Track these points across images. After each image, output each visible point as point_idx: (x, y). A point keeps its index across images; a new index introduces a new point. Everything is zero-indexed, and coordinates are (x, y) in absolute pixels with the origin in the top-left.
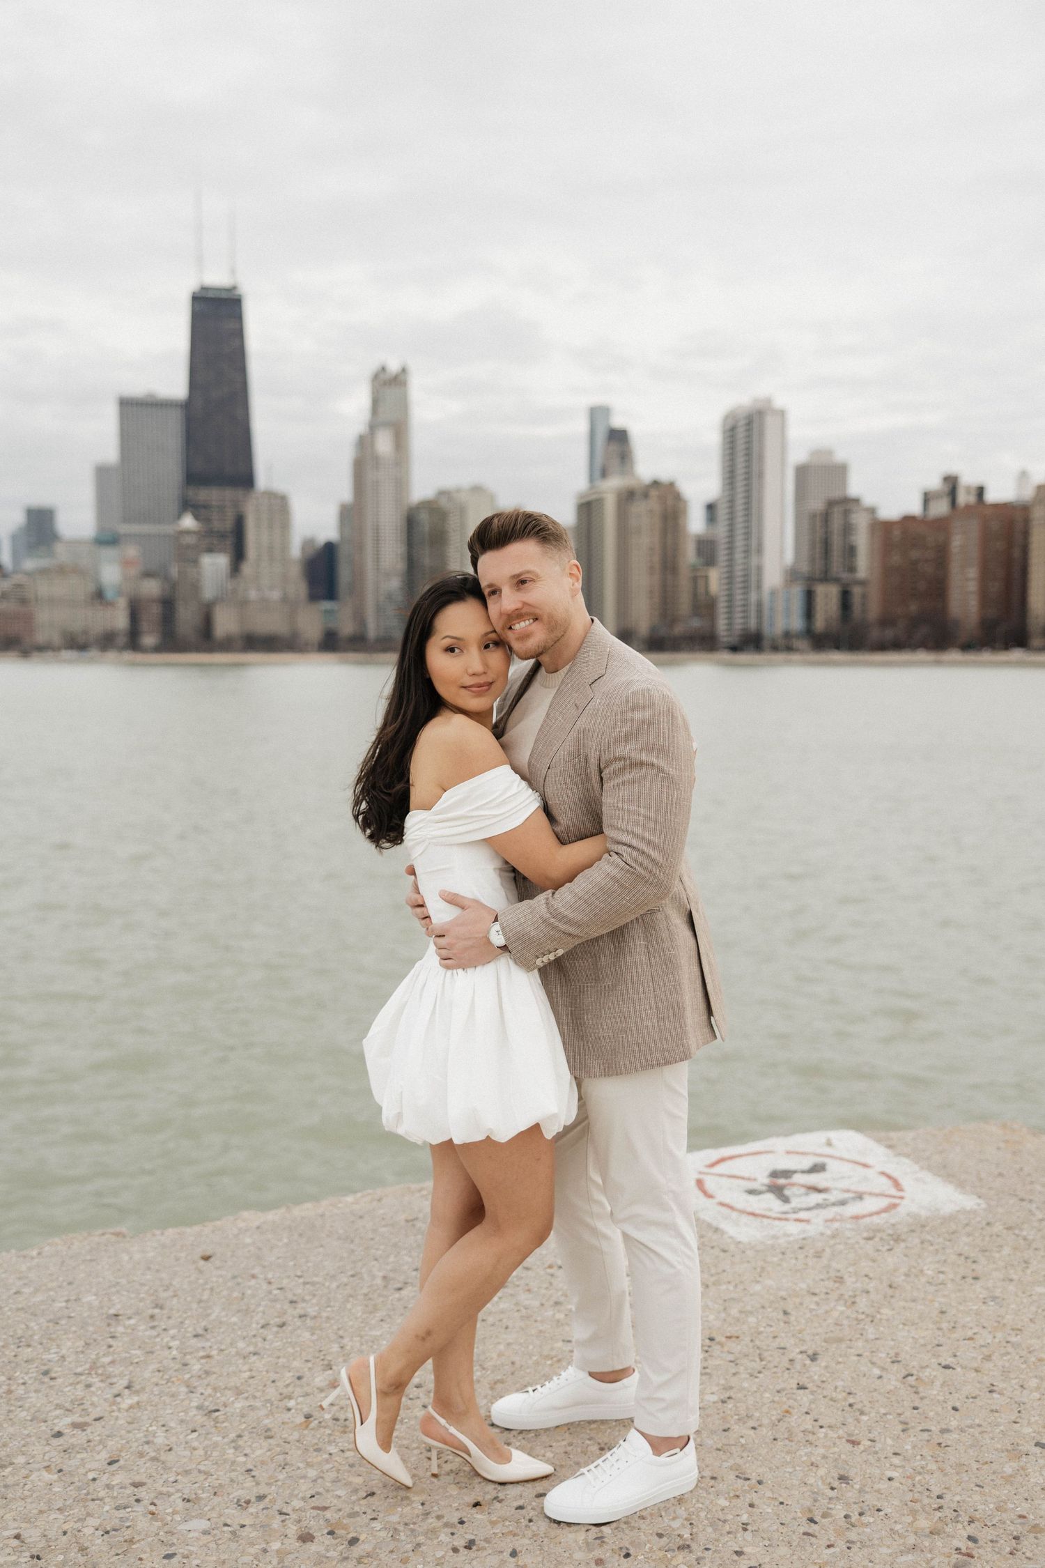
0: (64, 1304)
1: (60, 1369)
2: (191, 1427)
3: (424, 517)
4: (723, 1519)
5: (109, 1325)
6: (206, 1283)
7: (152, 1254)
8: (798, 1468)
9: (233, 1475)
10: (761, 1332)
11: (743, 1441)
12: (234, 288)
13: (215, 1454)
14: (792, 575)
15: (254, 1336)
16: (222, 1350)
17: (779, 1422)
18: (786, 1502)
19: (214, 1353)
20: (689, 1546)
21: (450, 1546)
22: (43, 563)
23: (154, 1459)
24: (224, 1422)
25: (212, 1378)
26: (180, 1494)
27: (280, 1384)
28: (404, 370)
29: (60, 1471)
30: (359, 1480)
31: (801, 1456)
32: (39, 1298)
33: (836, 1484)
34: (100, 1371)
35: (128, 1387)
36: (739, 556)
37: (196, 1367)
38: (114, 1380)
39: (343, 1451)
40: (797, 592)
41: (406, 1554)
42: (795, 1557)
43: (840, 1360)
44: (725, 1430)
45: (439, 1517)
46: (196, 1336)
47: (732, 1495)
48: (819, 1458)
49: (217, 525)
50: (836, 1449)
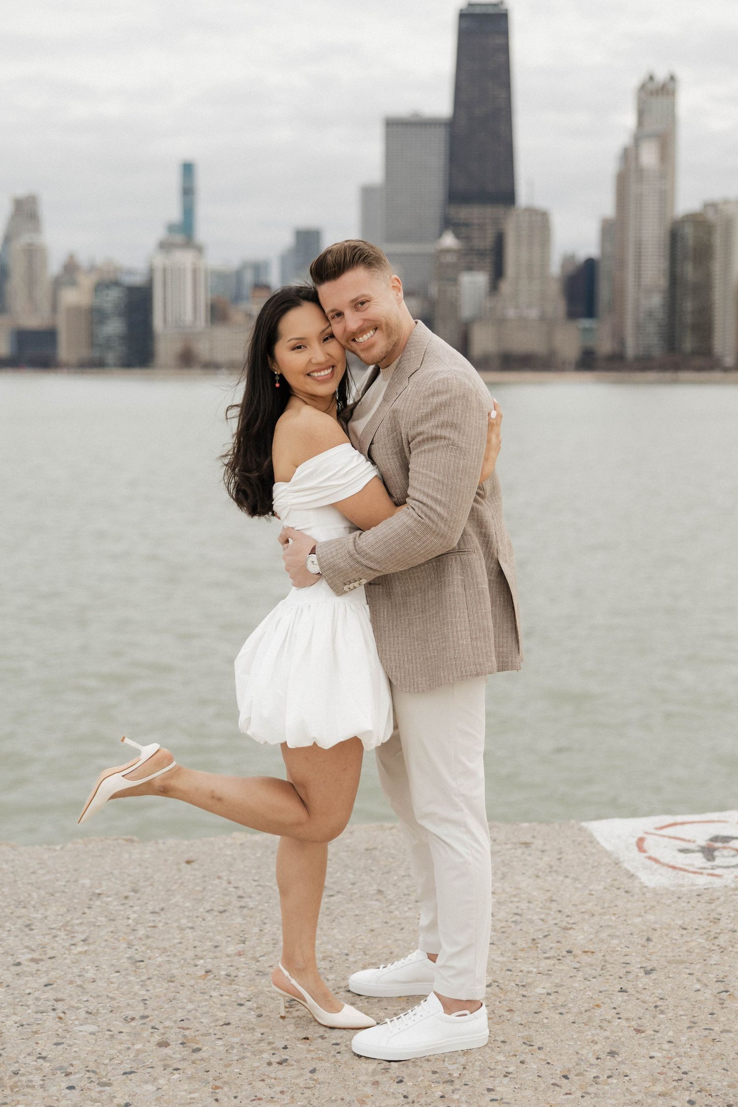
0: (64, 883)
1: (40, 924)
2: (117, 969)
3: (689, 231)
4: (492, 1068)
5: (91, 900)
6: (179, 879)
7: (147, 856)
8: (578, 1043)
9: (131, 1002)
10: (618, 951)
11: (546, 1021)
13: (126, 987)
15: (197, 917)
16: (167, 924)
17: (586, 1011)
18: (551, 1063)
19: (160, 925)
20: (452, 1081)
21: (268, 1061)
23: (80, 986)
24: (142, 969)
25: (149, 941)
26: (86, 1009)
27: (198, 949)
28: (672, 78)
29: (8, 986)
30: (224, 1014)
31: (588, 1035)
32: (48, 877)
33: (602, 1056)
34: (68, 928)
35: (83, 941)
37: (141, 932)
38: (76, 935)
39: (222, 995)
41: (231, 1062)
42: (534, 1098)
43: (671, 976)
44: (535, 1013)
45: (269, 1043)
46: (153, 913)
47: (511, 1054)
48: (601, 1038)
49: (477, 243)
50: (620, 1034)
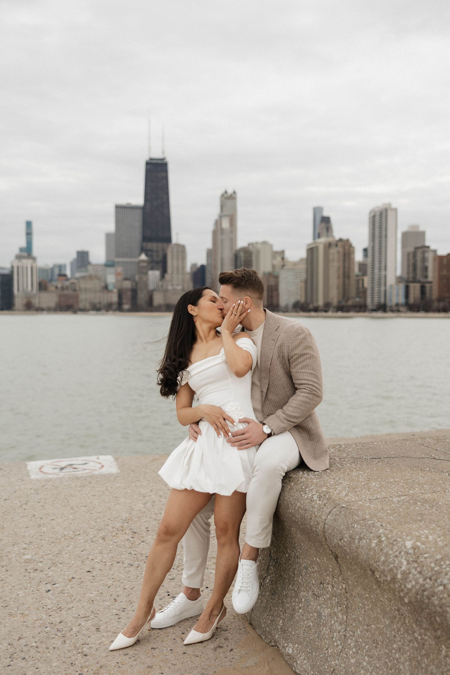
3: (242, 254)
12: (164, 159)
14: (400, 280)
22: (83, 274)
28: (234, 192)
36: (376, 271)
40: (402, 286)
49: (155, 258)
